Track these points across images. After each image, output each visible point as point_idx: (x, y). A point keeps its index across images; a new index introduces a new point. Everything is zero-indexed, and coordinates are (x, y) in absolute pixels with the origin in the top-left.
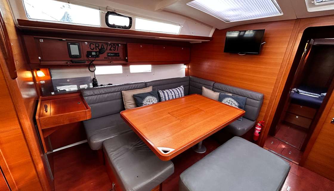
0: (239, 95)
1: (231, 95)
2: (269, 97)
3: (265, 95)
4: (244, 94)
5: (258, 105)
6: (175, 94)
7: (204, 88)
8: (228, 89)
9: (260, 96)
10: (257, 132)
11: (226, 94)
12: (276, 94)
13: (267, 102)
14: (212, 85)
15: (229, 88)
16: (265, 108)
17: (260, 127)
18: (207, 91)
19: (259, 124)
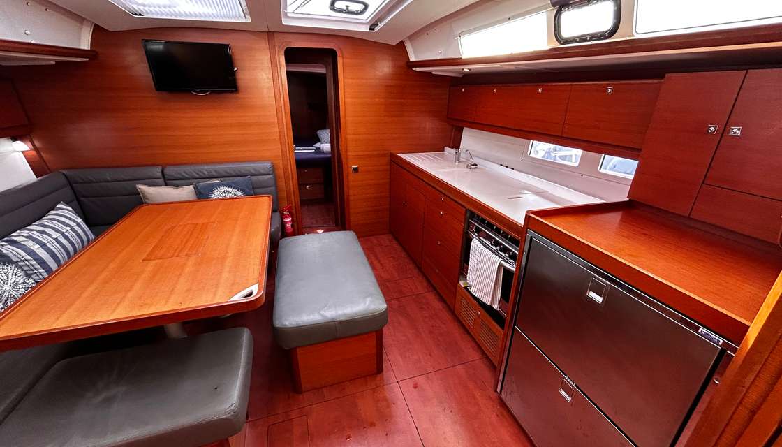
0: (235, 176)
1: (217, 181)
2: (280, 163)
3: (275, 162)
4: (243, 171)
5: (272, 182)
6: (63, 234)
7: (143, 188)
8: (205, 172)
9: (268, 165)
10: (289, 225)
11: (207, 182)
12: (288, 156)
13: (281, 172)
14: (159, 174)
15: (205, 169)
16: (282, 184)
17: (289, 216)
18: (157, 193)
19: (285, 213)
